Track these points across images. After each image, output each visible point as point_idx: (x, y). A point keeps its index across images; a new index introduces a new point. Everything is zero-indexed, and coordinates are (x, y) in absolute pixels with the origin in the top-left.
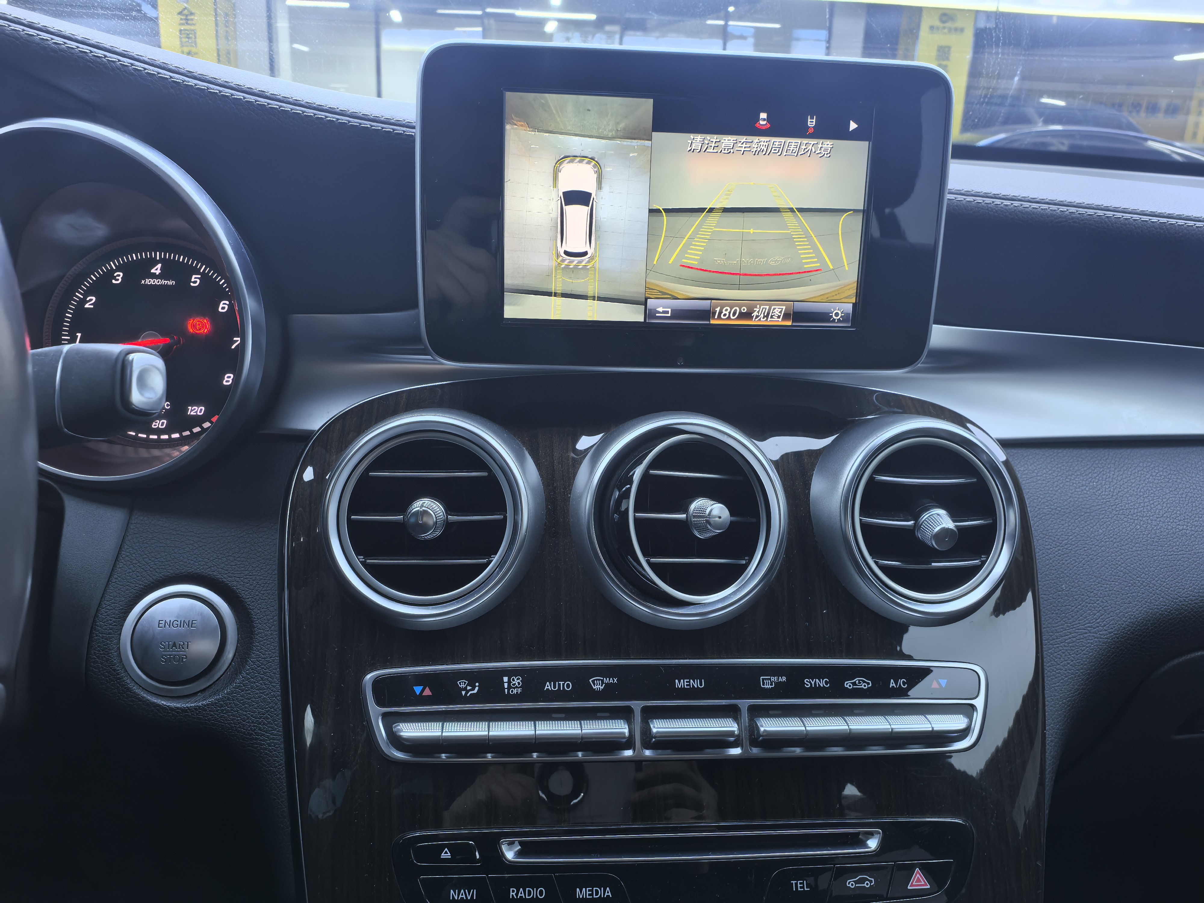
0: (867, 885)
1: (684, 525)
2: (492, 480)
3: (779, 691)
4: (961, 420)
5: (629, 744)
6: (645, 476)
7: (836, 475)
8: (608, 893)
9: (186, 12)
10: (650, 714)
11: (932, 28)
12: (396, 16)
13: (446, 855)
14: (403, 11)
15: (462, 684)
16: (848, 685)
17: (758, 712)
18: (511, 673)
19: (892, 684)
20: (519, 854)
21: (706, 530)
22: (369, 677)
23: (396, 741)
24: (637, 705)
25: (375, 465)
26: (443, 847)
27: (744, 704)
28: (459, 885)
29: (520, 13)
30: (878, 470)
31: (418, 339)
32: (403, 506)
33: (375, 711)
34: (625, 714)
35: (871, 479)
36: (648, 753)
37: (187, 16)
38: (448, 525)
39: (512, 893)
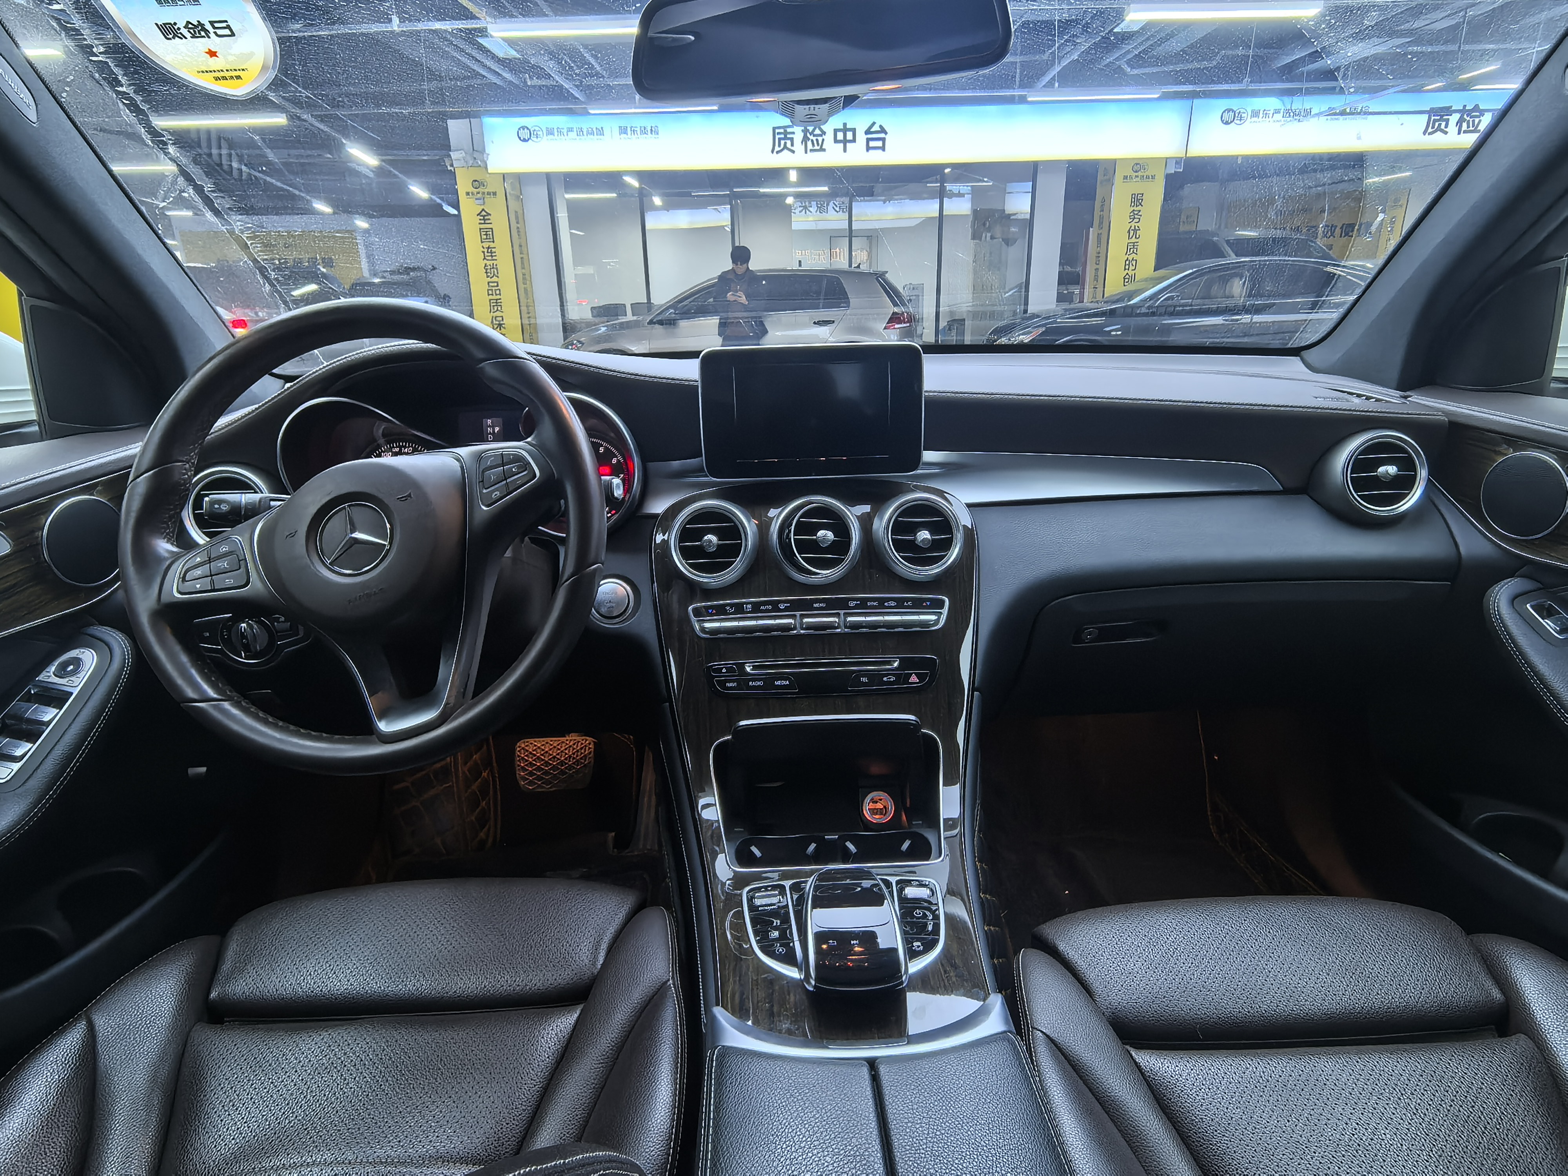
0: (892, 680)
1: (815, 540)
2: (736, 526)
3: (856, 607)
4: (941, 493)
5: (795, 628)
6: (798, 521)
7: (881, 519)
8: (788, 683)
9: (484, 213)
10: (803, 616)
11: (1125, 177)
12: (657, 201)
13: (724, 670)
14: (663, 195)
15: (728, 608)
16: (886, 604)
17: (847, 615)
18: (747, 603)
19: (905, 604)
20: (752, 670)
21: (825, 543)
22: (690, 608)
23: (703, 630)
24: (798, 613)
25: (689, 523)
26: (723, 668)
27: (842, 612)
28: (730, 681)
29: (762, 190)
30: (898, 516)
31: (702, 470)
32: (700, 539)
33: (693, 619)
34: (793, 617)
35: (896, 520)
36: (802, 631)
37: (484, 216)
38: (719, 546)
39: (750, 683)
